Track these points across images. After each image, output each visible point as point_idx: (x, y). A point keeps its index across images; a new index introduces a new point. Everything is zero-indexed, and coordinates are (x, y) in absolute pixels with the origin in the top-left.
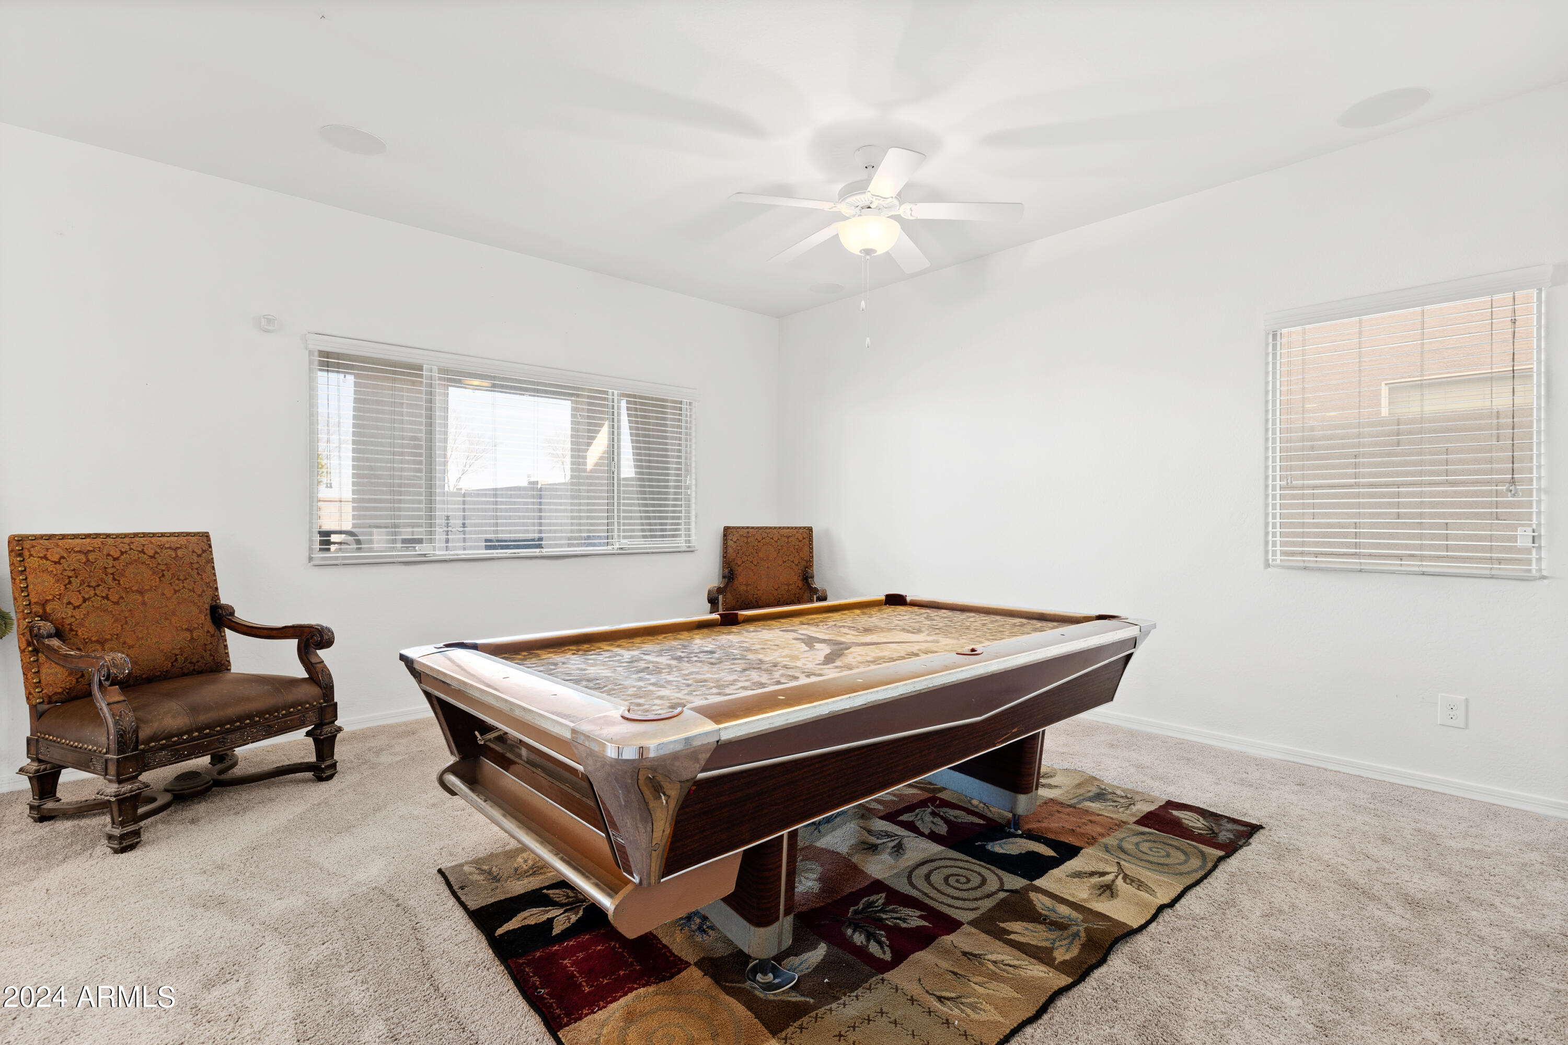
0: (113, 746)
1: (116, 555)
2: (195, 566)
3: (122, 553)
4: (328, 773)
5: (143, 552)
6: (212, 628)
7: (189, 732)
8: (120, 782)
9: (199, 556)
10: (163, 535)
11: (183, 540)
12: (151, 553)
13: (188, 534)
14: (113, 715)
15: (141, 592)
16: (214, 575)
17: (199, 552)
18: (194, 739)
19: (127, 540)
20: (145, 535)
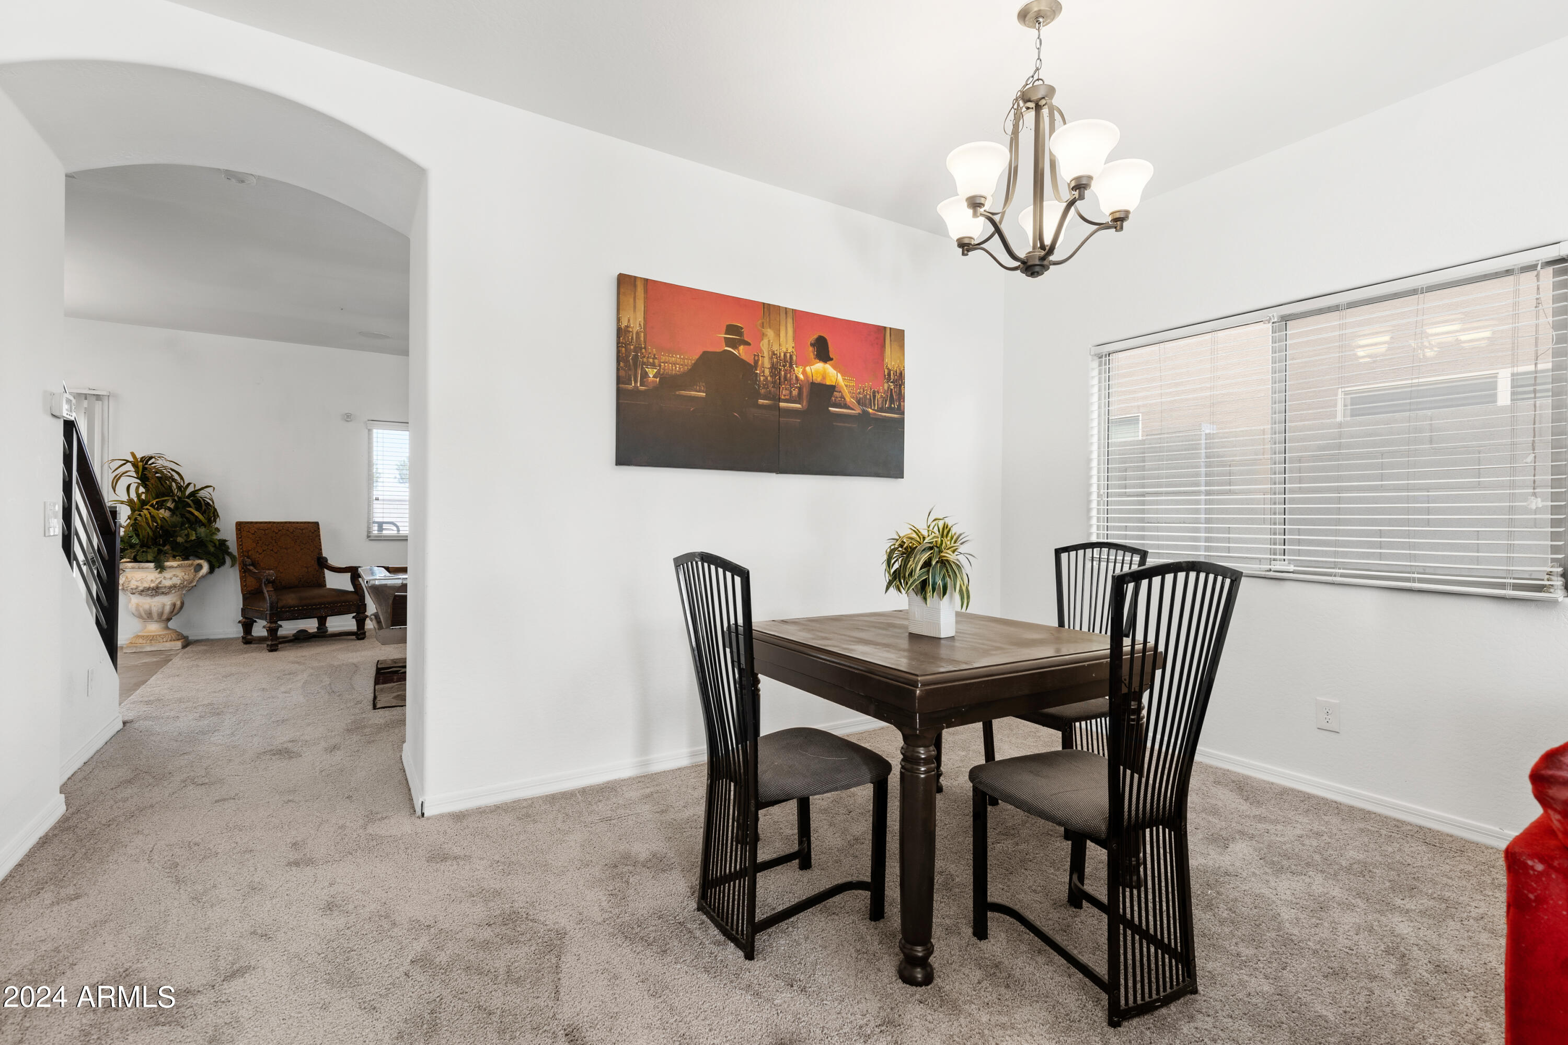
0: (269, 608)
1: (277, 531)
2: (311, 538)
3: (279, 531)
4: (362, 636)
5: (288, 530)
6: (317, 567)
7: (298, 606)
8: (271, 623)
9: (313, 533)
10: (298, 523)
11: (306, 525)
12: (291, 531)
13: (309, 523)
14: (269, 596)
15: (286, 549)
16: (320, 542)
17: (313, 531)
18: (300, 610)
19: (282, 525)
20: (290, 523)
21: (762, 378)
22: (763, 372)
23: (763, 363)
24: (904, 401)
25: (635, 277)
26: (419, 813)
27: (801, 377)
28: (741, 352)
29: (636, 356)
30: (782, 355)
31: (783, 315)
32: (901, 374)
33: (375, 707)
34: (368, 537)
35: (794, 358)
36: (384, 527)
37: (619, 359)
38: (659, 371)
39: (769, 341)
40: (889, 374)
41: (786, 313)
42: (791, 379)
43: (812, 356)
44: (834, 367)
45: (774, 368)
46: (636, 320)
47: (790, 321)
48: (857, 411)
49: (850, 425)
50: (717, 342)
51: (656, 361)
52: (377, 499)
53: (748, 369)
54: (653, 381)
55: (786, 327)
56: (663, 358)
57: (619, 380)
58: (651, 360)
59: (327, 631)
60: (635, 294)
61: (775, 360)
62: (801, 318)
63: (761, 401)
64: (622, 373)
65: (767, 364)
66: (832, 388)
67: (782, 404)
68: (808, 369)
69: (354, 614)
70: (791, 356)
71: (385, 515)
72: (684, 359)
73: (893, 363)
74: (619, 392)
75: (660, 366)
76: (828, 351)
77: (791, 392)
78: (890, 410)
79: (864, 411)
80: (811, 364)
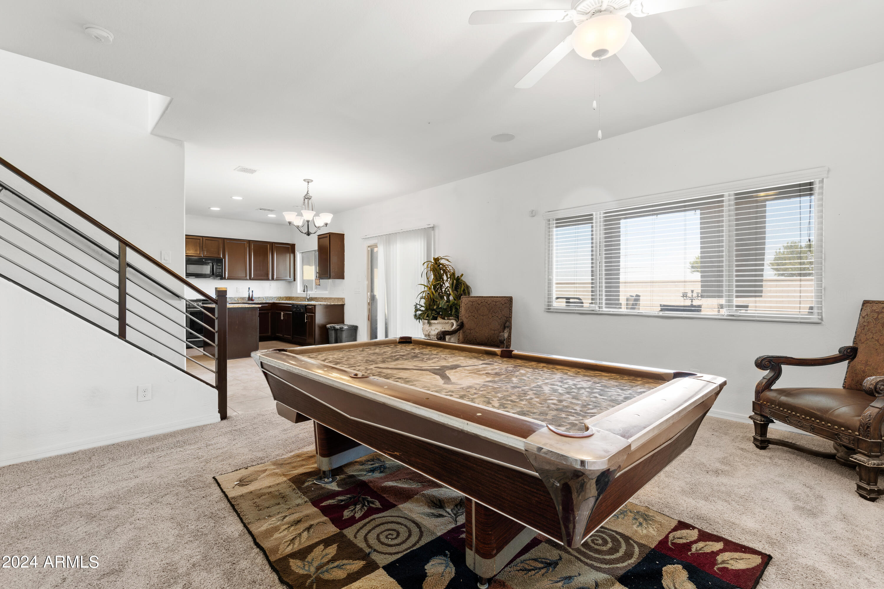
2: (500, 308)
13: (508, 297)
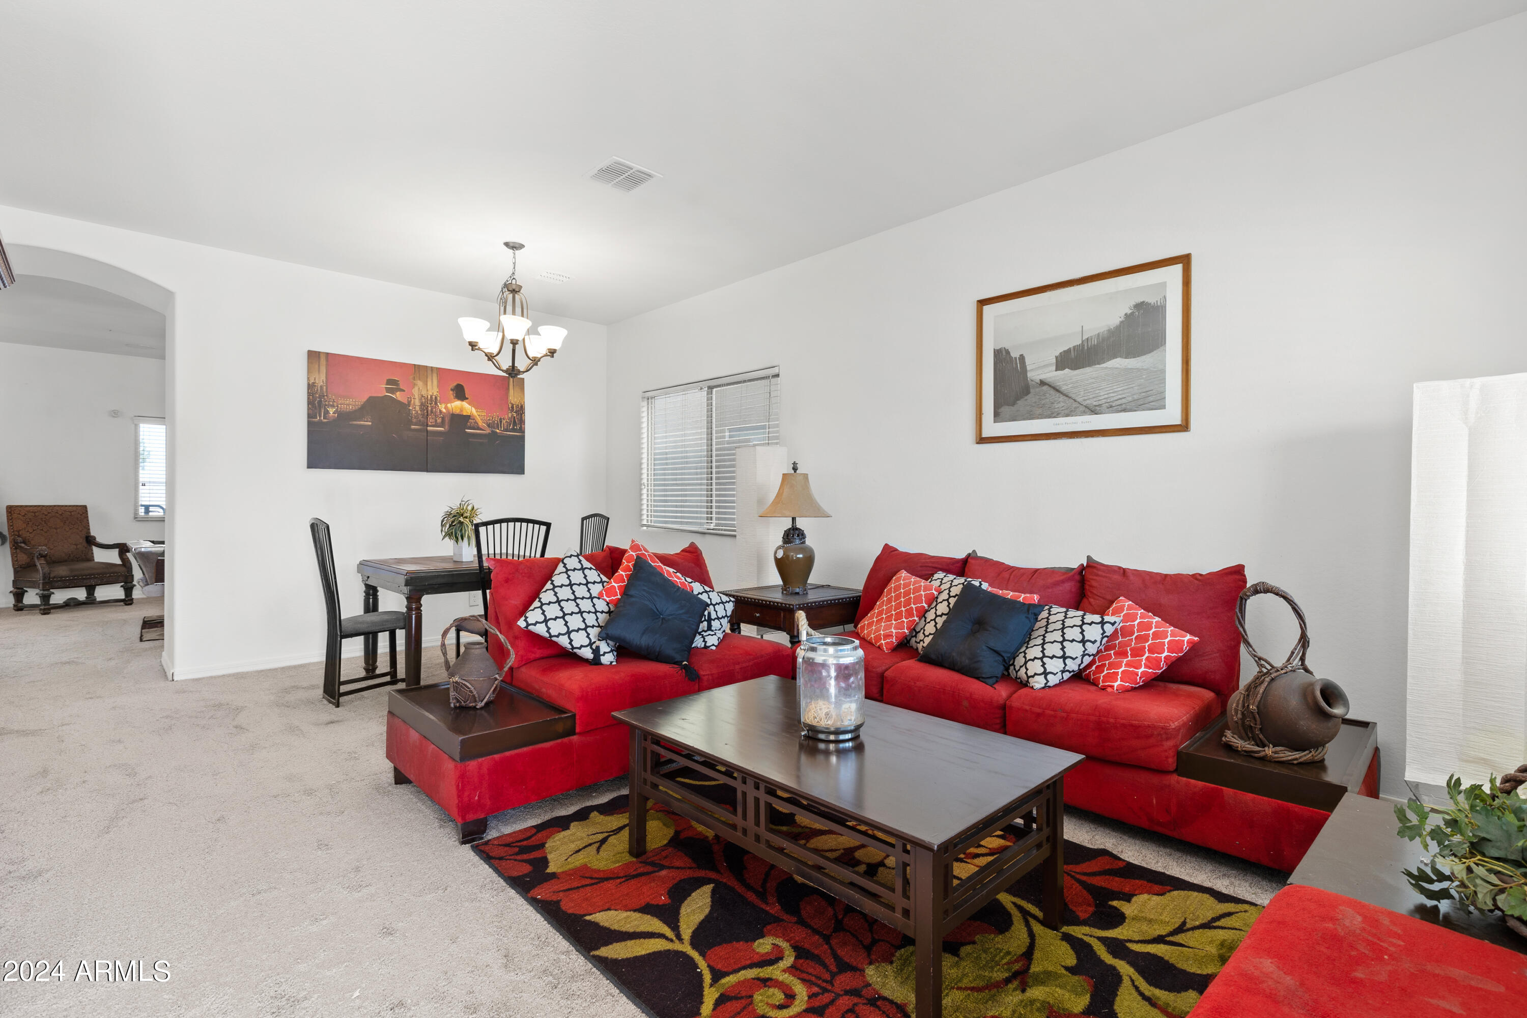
0: (41, 579)
1: (46, 513)
3: (49, 514)
4: (129, 603)
6: (85, 544)
7: (68, 577)
8: (43, 591)
9: (81, 515)
10: (67, 506)
11: (75, 508)
12: (62, 513)
13: (77, 506)
14: (42, 568)
15: (56, 529)
16: (89, 523)
17: (81, 513)
18: (70, 580)
19: (52, 508)
20: (60, 506)
21: (414, 412)
22: (415, 408)
23: (414, 403)
24: (524, 424)
25: (319, 352)
26: (170, 678)
27: (444, 410)
28: (398, 396)
29: (320, 401)
30: (429, 397)
31: (429, 372)
32: (522, 406)
33: (141, 640)
34: (135, 518)
35: (438, 398)
36: (150, 510)
37: (309, 403)
38: (337, 409)
39: (419, 389)
40: (512, 407)
41: (432, 370)
42: (436, 412)
43: (452, 397)
44: (469, 404)
45: (423, 406)
46: (320, 379)
47: (435, 376)
48: (488, 431)
49: (482, 441)
50: (380, 390)
51: (335, 403)
52: (144, 485)
53: (404, 407)
54: (333, 416)
55: (432, 379)
56: (340, 402)
57: (309, 416)
58: (331, 403)
59: (96, 599)
60: (319, 362)
61: (423, 400)
62: (443, 373)
63: (413, 427)
64: (311, 412)
65: (417, 403)
66: (468, 417)
67: (429, 428)
68: (449, 405)
69: (122, 584)
70: (436, 398)
71: (151, 499)
72: (355, 402)
73: (515, 400)
74: (310, 424)
75: (338, 406)
76: (465, 394)
77: (436, 420)
78: (513, 430)
79: (492, 431)
80: (451, 402)
